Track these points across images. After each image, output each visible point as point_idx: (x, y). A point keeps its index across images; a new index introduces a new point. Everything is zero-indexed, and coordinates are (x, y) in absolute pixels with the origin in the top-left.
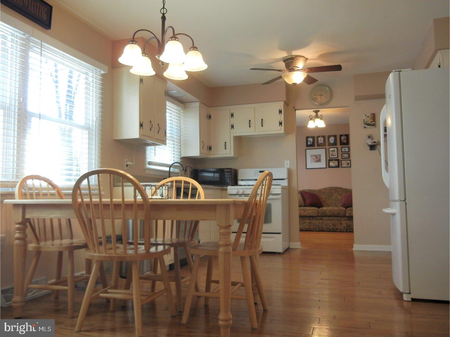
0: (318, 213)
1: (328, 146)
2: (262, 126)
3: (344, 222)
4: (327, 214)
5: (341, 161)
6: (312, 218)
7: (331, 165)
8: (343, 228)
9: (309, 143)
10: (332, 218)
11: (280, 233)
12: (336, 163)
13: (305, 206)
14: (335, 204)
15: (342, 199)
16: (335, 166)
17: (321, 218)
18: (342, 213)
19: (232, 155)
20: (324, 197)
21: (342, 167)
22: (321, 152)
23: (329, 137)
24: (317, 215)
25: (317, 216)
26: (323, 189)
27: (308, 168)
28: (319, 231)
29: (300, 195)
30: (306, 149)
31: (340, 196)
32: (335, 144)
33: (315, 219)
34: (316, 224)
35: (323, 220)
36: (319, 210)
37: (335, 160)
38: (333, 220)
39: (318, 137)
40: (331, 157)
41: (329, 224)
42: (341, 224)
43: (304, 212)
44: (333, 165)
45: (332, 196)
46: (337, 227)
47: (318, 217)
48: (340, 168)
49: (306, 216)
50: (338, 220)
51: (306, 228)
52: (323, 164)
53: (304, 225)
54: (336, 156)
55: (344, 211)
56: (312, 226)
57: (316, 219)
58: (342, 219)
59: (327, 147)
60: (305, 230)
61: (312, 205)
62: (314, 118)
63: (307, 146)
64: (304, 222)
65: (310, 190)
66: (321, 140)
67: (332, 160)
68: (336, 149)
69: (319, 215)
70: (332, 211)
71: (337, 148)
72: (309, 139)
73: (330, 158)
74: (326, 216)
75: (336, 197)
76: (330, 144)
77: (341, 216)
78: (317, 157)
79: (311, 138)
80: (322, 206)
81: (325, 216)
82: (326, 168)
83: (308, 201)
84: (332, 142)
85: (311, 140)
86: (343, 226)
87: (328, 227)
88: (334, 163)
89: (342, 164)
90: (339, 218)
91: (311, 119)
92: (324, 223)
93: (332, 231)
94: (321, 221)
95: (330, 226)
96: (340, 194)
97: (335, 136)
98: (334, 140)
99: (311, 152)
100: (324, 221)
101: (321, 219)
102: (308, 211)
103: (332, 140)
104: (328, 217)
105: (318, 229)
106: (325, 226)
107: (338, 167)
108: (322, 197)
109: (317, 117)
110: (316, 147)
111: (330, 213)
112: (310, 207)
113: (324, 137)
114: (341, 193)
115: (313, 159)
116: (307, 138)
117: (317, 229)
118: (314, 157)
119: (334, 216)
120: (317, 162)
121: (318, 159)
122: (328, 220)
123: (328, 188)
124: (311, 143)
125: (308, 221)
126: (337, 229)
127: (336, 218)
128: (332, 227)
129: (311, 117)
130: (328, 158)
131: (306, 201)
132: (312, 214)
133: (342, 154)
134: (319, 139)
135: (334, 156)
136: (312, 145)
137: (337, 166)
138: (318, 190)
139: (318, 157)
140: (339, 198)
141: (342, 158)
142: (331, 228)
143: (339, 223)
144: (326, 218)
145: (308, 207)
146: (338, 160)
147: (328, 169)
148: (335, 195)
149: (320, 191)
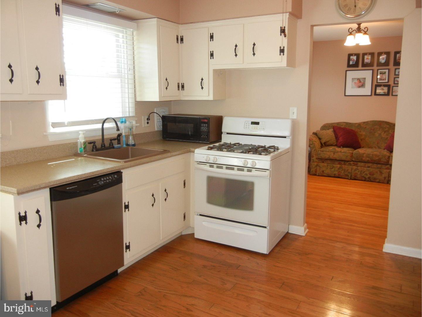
0: (352, 156)
1: (378, 66)
2: (254, 54)
3: (385, 170)
4: (364, 159)
5: (393, 87)
6: (343, 163)
7: (378, 92)
8: (383, 179)
9: (351, 63)
10: (370, 165)
11: (265, 227)
12: (386, 90)
13: (336, 145)
14: (378, 144)
15: (387, 138)
16: (383, 93)
17: (355, 163)
18: (384, 160)
19: (211, 98)
20: (364, 133)
21: (392, 95)
22: (367, 75)
23: (380, 54)
24: (351, 159)
25: (351, 161)
26: (364, 123)
27: (346, 94)
28: (351, 179)
29: (333, 130)
30: (346, 71)
31: (385, 134)
32: (387, 63)
33: (347, 163)
34: (348, 170)
35: (358, 166)
36: (354, 154)
37: (385, 86)
38: (372, 168)
39: (364, 54)
40: (379, 81)
41: (364, 172)
42: (381, 173)
43: (334, 154)
44: (381, 92)
45: (375, 133)
46: (375, 176)
47: (352, 163)
48: (390, 96)
49: (336, 160)
50: (377, 168)
51: (335, 174)
52: (367, 90)
53: (333, 170)
54: (387, 81)
55: (387, 157)
56: (343, 172)
57: (349, 164)
58: (384, 167)
59: (375, 68)
60: (333, 176)
61: (344, 146)
62: (355, 31)
63: (349, 66)
64: (333, 167)
65: (347, 123)
66: (368, 59)
67: (380, 86)
68: (387, 71)
69: (353, 160)
70: (371, 156)
71: (389, 69)
72: (351, 57)
73: (377, 82)
74: (362, 162)
75: (380, 134)
76: (379, 64)
77: (382, 163)
78: (360, 82)
79: (355, 55)
80: (359, 147)
81: (360, 162)
82: (371, 95)
83: (341, 140)
84: (383, 61)
85: (355, 58)
86: (383, 176)
87: (363, 175)
88: (383, 90)
89: (393, 90)
90: (379, 166)
91: (351, 34)
92: (358, 169)
93: (368, 181)
94: (355, 167)
95: (366, 174)
96: (385, 132)
97: (388, 54)
98: (385, 59)
99: (352, 75)
100: (359, 168)
101: (355, 165)
102: (340, 153)
103: (383, 58)
104: (364, 163)
105: (350, 176)
106: (359, 173)
107: (388, 94)
108: (361, 133)
109: (359, 30)
110: (360, 67)
111: (368, 159)
112: (343, 147)
113: (372, 54)
114: (387, 129)
115: (355, 83)
116: (350, 55)
117: (348, 176)
118: (356, 81)
119: (373, 162)
120: (359, 87)
121: (361, 84)
122: (365, 167)
123: (371, 121)
124: (354, 63)
125: (339, 166)
126: (375, 179)
127: (375, 165)
128: (369, 175)
129: (350, 31)
130: (375, 83)
131: (338, 139)
132: (344, 158)
133: (395, 78)
134: (366, 57)
135: (383, 80)
136: (356, 65)
137: (386, 93)
138: (357, 123)
139: (362, 81)
140: (383, 136)
141: (394, 84)
142: (367, 177)
143: (379, 172)
144: (362, 164)
145: (340, 147)
146: (389, 86)
147: (373, 96)
148: (379, 132)
149: (359, 125)
